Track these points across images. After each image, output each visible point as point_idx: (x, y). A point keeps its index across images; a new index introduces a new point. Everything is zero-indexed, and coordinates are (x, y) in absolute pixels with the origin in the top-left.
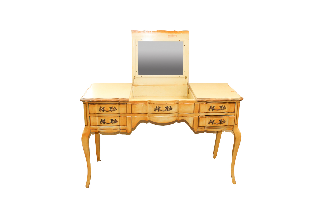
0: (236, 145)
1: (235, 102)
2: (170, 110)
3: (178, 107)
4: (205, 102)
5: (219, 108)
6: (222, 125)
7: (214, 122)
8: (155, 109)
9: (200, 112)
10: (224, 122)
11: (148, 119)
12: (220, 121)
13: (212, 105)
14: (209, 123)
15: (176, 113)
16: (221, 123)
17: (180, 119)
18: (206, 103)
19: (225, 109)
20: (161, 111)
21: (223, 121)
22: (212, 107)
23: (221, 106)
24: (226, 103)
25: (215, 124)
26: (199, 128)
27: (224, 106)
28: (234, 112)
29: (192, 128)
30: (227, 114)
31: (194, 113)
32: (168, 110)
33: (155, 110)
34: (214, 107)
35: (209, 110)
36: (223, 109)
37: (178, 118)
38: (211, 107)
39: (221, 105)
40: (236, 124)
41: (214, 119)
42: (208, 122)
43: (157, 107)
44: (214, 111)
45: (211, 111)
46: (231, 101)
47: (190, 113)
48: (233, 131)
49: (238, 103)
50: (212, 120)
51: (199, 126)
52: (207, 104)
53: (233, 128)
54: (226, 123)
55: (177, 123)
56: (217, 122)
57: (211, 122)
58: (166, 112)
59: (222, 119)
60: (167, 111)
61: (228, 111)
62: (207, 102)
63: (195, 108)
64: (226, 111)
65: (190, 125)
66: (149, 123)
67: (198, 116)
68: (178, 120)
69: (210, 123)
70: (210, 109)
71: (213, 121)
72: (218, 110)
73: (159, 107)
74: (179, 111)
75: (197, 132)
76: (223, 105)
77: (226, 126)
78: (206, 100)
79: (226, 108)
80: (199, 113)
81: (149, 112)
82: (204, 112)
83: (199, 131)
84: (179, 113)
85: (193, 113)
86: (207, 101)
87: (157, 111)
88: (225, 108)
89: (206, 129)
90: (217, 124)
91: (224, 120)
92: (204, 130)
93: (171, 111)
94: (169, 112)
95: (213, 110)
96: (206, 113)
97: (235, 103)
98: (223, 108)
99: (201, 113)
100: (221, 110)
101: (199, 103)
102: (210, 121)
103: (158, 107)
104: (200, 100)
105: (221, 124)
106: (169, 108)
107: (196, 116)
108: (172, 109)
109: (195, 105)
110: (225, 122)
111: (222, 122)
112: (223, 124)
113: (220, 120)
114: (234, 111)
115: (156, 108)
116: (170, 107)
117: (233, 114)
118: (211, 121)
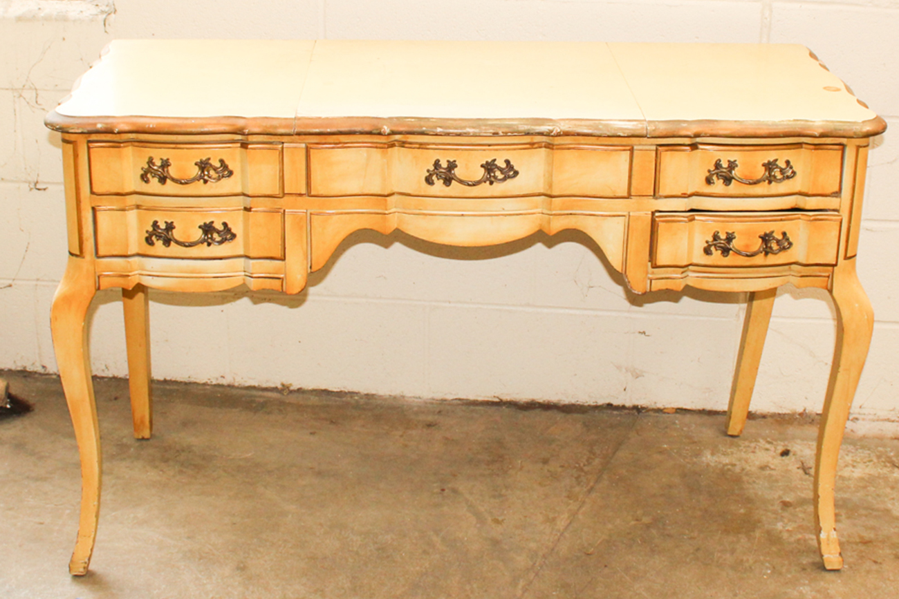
0: (843, 362)
1: (844, 141)
2: (504, 179)
3: (550, 163)
4: (687, 141)
5: (761, 172)
6: (772, 259)
7: (735, 244)
8: (431, 175)
9: (662, 192)
10: (785, 243)
11: (392, 223)
12: (766, 238)
13: (725, 157)
14: (707, 251)
15: (539, 195)
16: (771, 248)
17: (557, 225)
18: (694, 146)
19: (788, 177)
20: (461, 182)
21: (778, 242)
22: (725, 165)
23: (769, 163)
24: (799, 145)
25: (738, 253)
26: (653, 273)
27: (788, 162)
28: (837, 194)
29: (618, 277)
30: (802, 205)
31: (629, 196)
32: (495, 177)
33: (429, 181)
34: (732, 165)
35: (709, 181)
36: (779, 176)
37: (549, 222)
38: (718, 165)
39: (770, 156)
40: (846, 258)
41: (736, 227)
42: (700, 244)
43: (437, 164)
44: (733, 188)
45: (719, 186)
46: (822, 136)
47: (611, 195)
48: (831, 291)
49: (858, 147)
50: (723, 236)
51: (655, 266)
52: (697, 148)
53: (831, 277)
54: (798, 252)
55: (539, 247)
56: (747, 246)
57: (715, 245)
58: (485, 189)
59: (776, 228)
60: (491, 183)
61: (804, 190)
62: (698, 140)
63: (634, 172)
64: (796, 190)
65: (610, 259)
66: (397, 247)
67: (653, 213)
68: (546, 230)
69: (713, 248)
70: (715, 178)
71: (730, 238)
72: (756, 183)
73: (452, 165)
74: (550, 186)
75: (645, 293)
76: (781, 157)
77: (793, 267)
78: (694, 129)
79: (794, 173)
80: (655, 195)
81: (396, 190)
82: (679, 194)
83: (653, 289)
84: (554, 193)
85: (625, 194)
86: (697, 136)
87: (442, 181)
88: (789, 173)
89: (693, 279)
90: (747, 256)
91: (784, 234)
92: (678, 285)
93: (510, 186)
94: (498, 188)
95: (728, 180)
96: (690, 196)
97: (843, 147)
98: (782, 171)
99: (666, 197)
100: (770, 182)
101: (654, 148)
102: (710, 239)
103: (444, 164)
104: (662, 128)
105: (766, 254)
106: (501, 170)
107: (642, 213)
108: (516, 173)
109: (635, 152)
110: (790, 244)
111: (775, 246)
112: (782, 258)
113: (766, 235)
114: (836, 189)
115: (432, 168)
116: (508, 162)
117: (831, 202)
118: (716, 237)
